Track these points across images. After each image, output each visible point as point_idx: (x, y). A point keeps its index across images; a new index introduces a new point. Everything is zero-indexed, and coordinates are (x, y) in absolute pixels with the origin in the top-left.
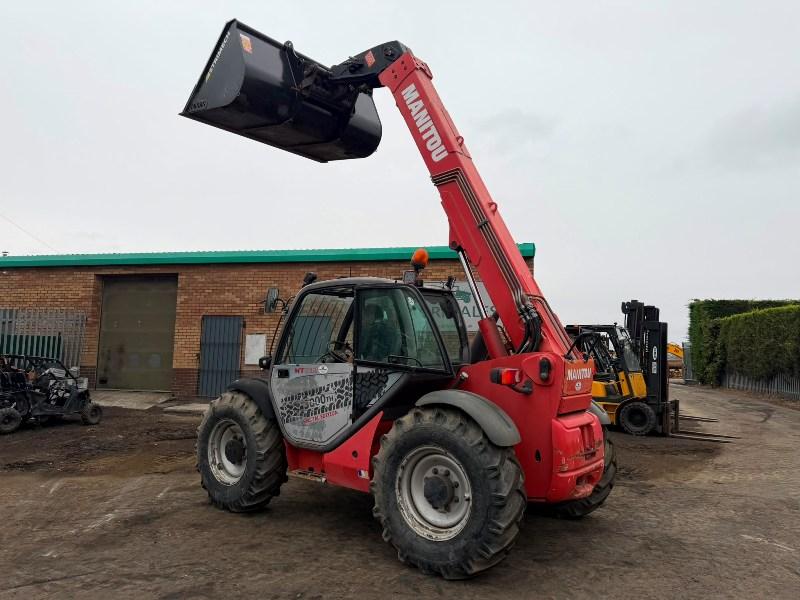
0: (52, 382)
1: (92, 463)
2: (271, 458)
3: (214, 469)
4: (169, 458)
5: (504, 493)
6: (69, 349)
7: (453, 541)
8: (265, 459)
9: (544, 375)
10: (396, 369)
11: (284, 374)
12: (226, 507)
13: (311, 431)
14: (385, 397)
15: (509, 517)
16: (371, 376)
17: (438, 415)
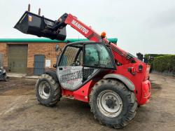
2: (57, 91)
3: (41, 95)
5: (133, 102)
7: (117, 117)
9: (140, 69)
11: (61, 69)
13: (69, 85)
14: (93, 76)
16: (88, 69)
17: (109, 81)
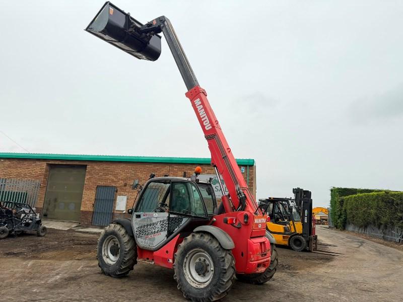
0: (23, 215)
1: (44, 254)
2: (130, 252)
3: (104, 258)
4: (80, 253)
5: (226, 267)
6: (31, 199)
7: (205, 288)
8: (128, 253)
9: (246, 220)
10: (186, 216)
11: (138, 216)
12: (109, 275)
13: (149, 242)
14: (181, 228)
15: (228, 277)
16: (176, 218)
17: (202, 236)
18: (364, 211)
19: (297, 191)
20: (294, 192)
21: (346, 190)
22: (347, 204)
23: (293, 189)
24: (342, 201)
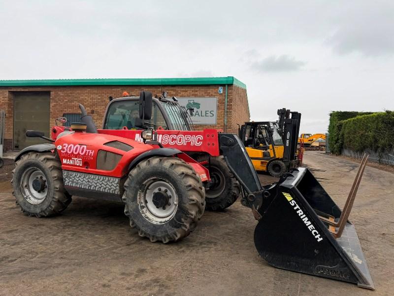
18: (362, 134)
19: (283, 113)
20: (279, 114)
21: (345, 113)
22: (345, 128)
23: (278, 110)
24: (341, 125)
